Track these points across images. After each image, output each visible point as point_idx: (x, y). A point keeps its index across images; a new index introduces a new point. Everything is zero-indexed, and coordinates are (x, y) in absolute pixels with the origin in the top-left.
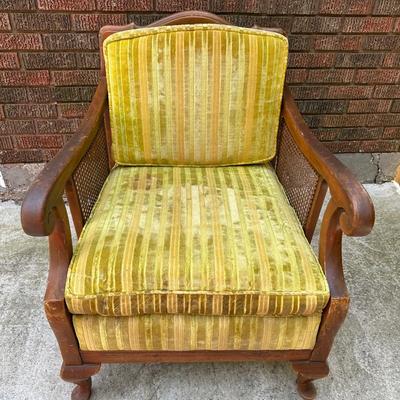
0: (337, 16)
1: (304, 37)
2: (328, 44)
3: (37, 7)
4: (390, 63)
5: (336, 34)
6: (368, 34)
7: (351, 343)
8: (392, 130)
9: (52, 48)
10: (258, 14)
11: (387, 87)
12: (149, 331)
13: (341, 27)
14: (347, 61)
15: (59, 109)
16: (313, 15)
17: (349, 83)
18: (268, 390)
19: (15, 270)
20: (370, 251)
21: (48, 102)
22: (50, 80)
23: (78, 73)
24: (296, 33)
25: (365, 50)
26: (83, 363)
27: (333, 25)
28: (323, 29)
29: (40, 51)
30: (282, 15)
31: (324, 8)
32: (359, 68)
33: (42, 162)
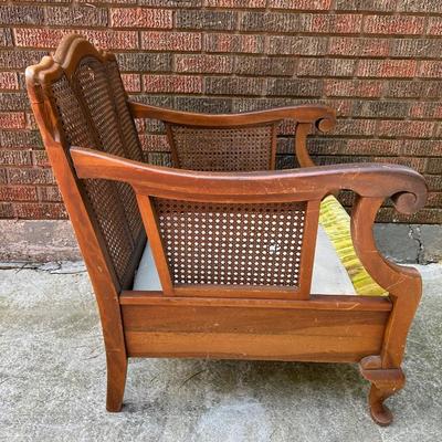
0: (349, 57)
1: (313, 81)
2: (342, 89)
3: (14, 43)
4: (419, 113)
5: (350, 78)
6: (389, 79)
10: (257, 55)
11: (419, 143)
15: (34, 156)
16: (321, 57)
17: (372, 137)
21: (22, 148)
22: (25, 123)
24: (302, 77)
25: (387, 97)
27: (345, 67)
28: (334, 73)
29: (15, 90)
30: (285, 56)
31: (332, 49)
32: (381, 119)
33: (13, 218)
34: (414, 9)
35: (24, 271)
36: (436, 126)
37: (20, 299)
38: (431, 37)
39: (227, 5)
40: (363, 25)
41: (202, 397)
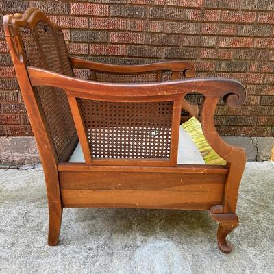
0: (213, 35)
1: (192, 49)
2: (209, 54)
4: (254, 69)
6: (236, 48)
8: (264, 119)
10: (159, 33)
13: (217, 43)
15: (19, 95)
16: (197, 35)
20: (256, 204)
21: (12, 90)
22: (14, 74)
25: (236, 59)
27: (211, 41)
30: (176, 34)
31: (204, 30)
32: (233, 72)
33: (4, 135)
34: (250, 8)
35: (10, 170)
36: (264, 77)
37: (9, 186)
38: (260, 24)
39: (142, 3)
40: (221, 16)
41: (135, 240)
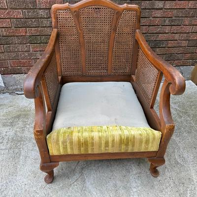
1: (147, 11)
4: (187, 23)
5: (162, 9)
6: (177, 9)
7: (174, 152)
8: (188, 55)
9: (27, 17)
11: (186, 34)
12: (83, 144)
13: (164, 6)
14: (167, 22)
17: (168, 33)
18: (136, 174)
19: (12, 124)
21: (25, 44)
22: (26, 33)
23: (40, 29)
25: (175, 17)
26: (51, 162)
27: (160, 5)
29: (21, 18)
33: (22, 73)
36: (192, 28)
